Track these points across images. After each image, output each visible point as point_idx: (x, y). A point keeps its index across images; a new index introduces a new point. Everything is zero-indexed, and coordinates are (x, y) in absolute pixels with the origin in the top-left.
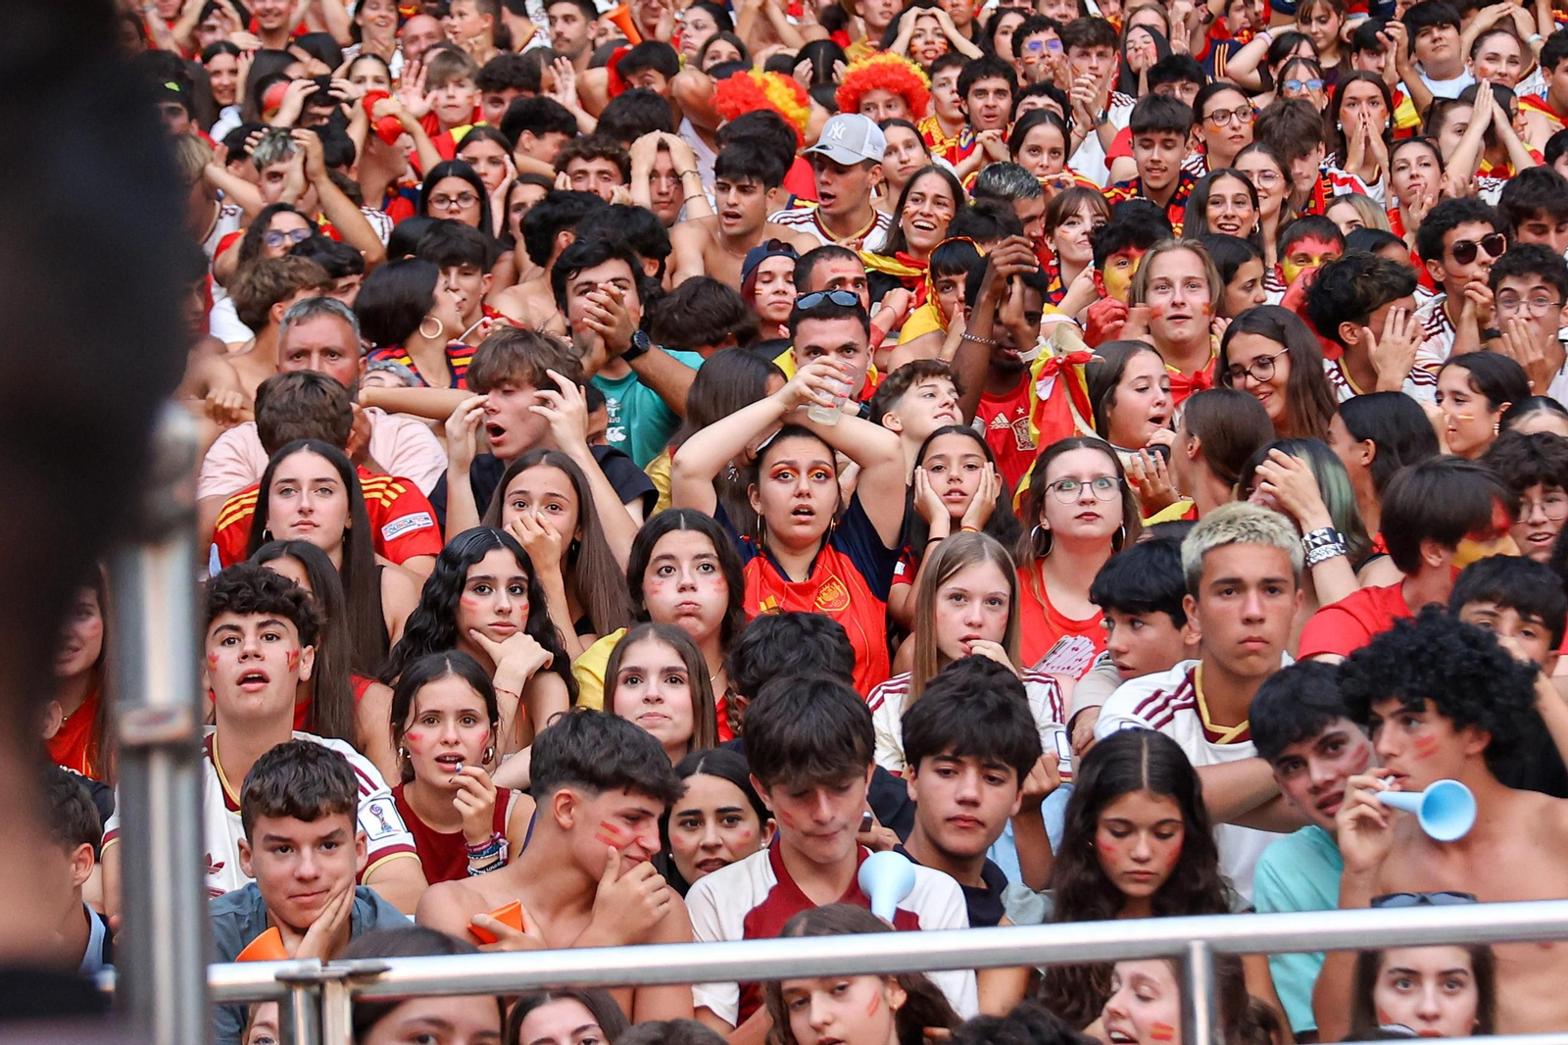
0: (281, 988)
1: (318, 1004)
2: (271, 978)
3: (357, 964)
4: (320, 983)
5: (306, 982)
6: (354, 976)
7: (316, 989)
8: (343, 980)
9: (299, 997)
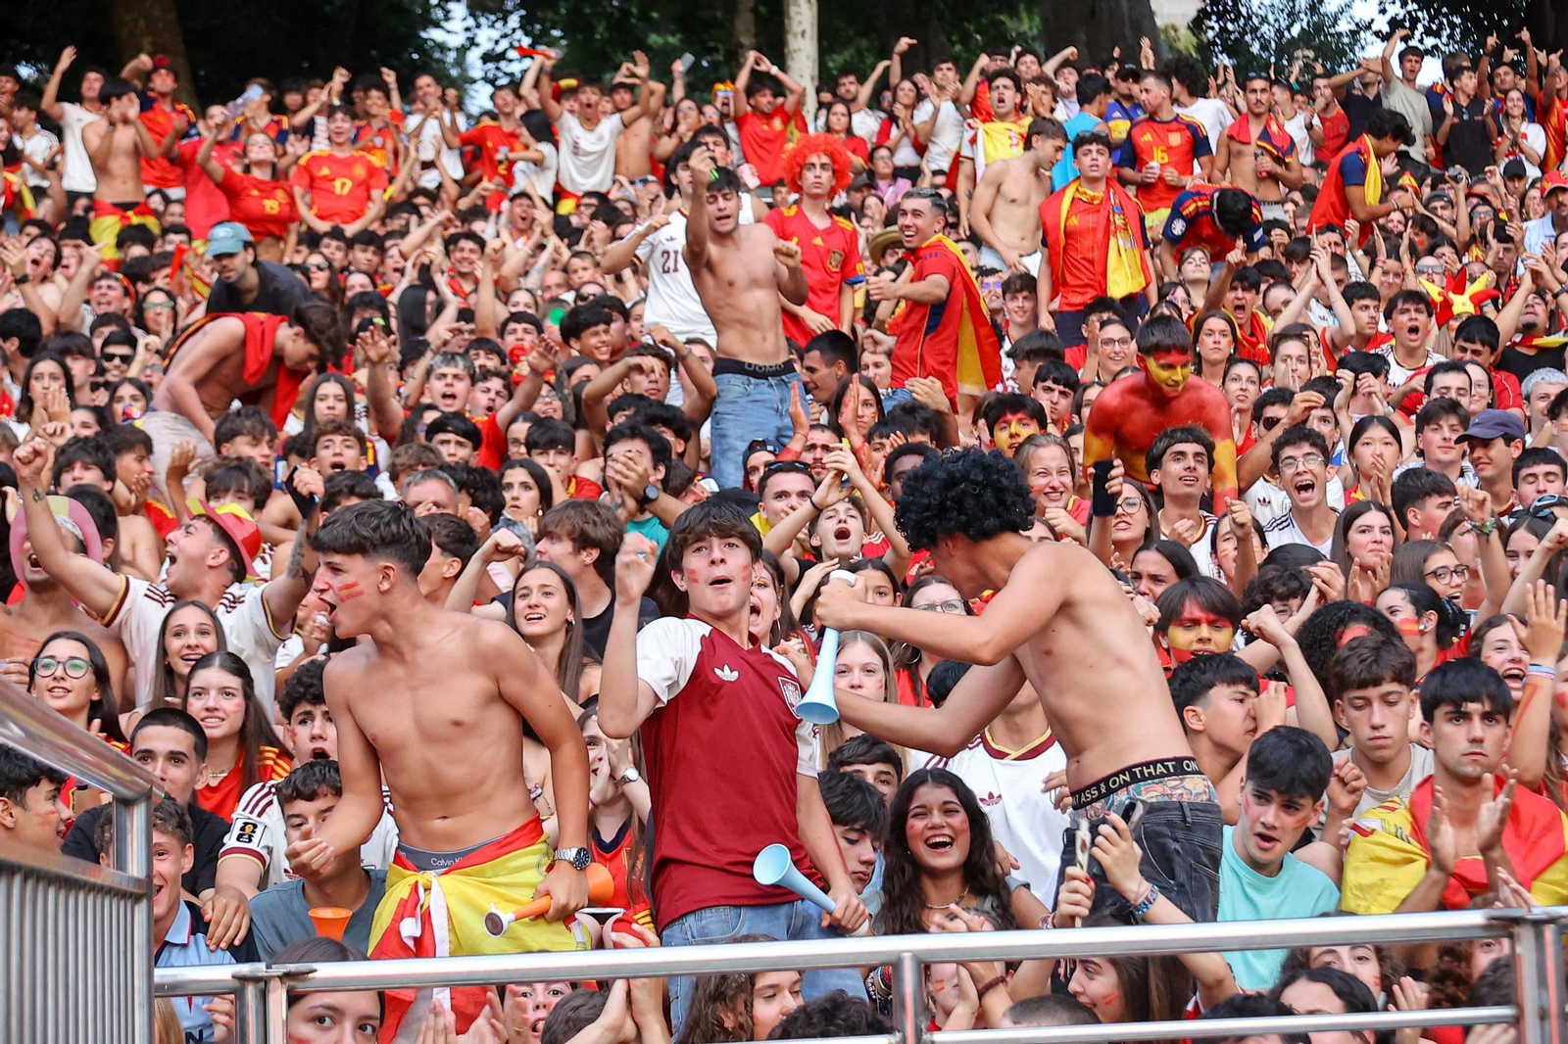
0: (236, 984)
1: (263, 996)
2: (228, 977)
3: (292, 967)
4: (266, 981)
5: (256, 980)
6: (288, 975)
7: (262, 985)
8: (281, 978)
9: (251, 992)
